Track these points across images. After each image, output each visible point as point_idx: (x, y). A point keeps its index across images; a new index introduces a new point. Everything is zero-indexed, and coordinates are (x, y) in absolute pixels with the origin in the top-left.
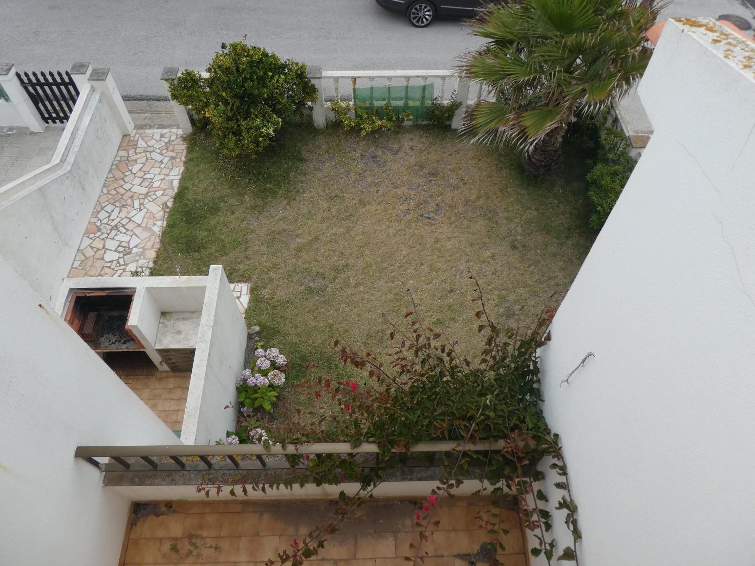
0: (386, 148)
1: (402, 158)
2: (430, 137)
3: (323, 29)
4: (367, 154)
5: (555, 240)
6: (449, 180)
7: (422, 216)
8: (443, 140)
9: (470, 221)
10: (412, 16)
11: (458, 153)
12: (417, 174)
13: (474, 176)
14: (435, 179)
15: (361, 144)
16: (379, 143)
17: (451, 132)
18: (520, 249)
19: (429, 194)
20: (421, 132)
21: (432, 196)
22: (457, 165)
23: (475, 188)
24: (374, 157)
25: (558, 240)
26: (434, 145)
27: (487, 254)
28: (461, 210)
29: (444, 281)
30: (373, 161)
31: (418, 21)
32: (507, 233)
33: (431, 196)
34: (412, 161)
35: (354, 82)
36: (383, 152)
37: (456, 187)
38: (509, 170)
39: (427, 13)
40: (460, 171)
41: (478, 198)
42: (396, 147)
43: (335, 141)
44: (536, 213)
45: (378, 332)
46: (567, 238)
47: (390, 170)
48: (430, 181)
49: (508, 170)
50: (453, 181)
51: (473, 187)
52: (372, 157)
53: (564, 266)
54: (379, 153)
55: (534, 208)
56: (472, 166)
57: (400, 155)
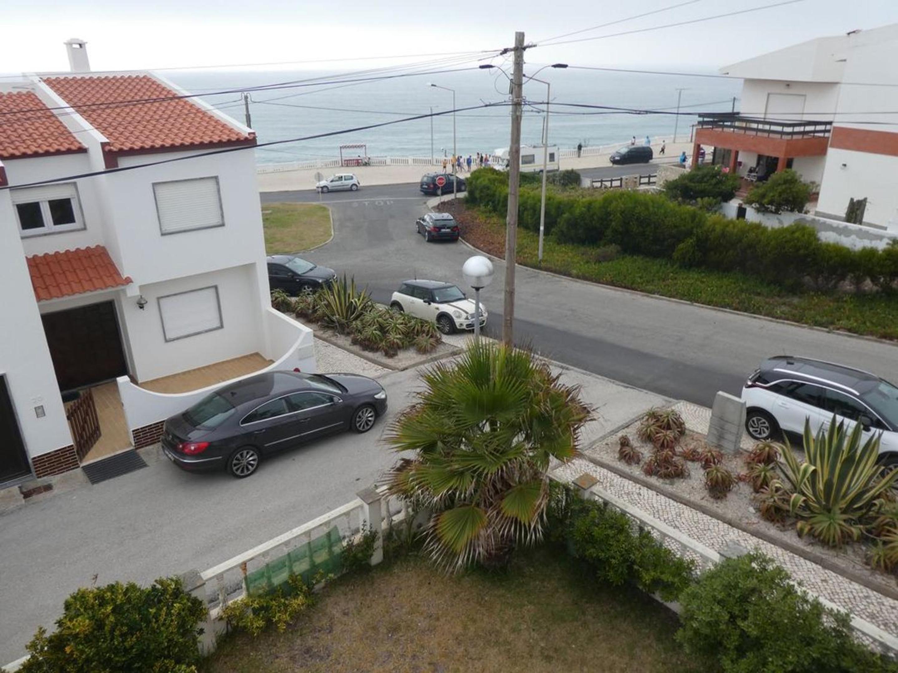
0: (314, 630)
1: (343, 632)
2: (356, 587)
3: (123, 528)
4: (297, 652)
5: (575, 623)
6: (417, 626)
8: (373, 583)
9: (480, 659)
10: (235, 468)
11: (401, 589)
12: (376, 640)
13: (439, 604)
14: (401, 634)
15: (279, 645)
16: (301, 629)
17: (374, 571)
18: (555, 655)
19: (410, 656)
20: (343, 588)
21: (414, 655)
22: (412, 603)
23: (452, 617)
24: (308, 651)
25: (577, 621)
26: (367, 595)
28: (460, 651)
30: (310, 656)
31: (242, 471)
32: (528, 647)
33: (414, 657)
34: (358, 628)
35: (245, 569)
36: (313, 638)
37: (432, 630)
38: (468, 576)
39: (251, 459)
40: (420, 608)
41: (465, 628)
42: (325, 622)
43: (240, 659)
44: (533, 607)
46: (584, 613)
47: (341, 655)
48: (398, 640)
49: (467, 578)
50: (423, 624)
51: (449, 618)
52: (305, 653)
53: (609, 646)
54: (310, 642)
55: (526, 603)
56: (428, 595)
57: (338, 629)
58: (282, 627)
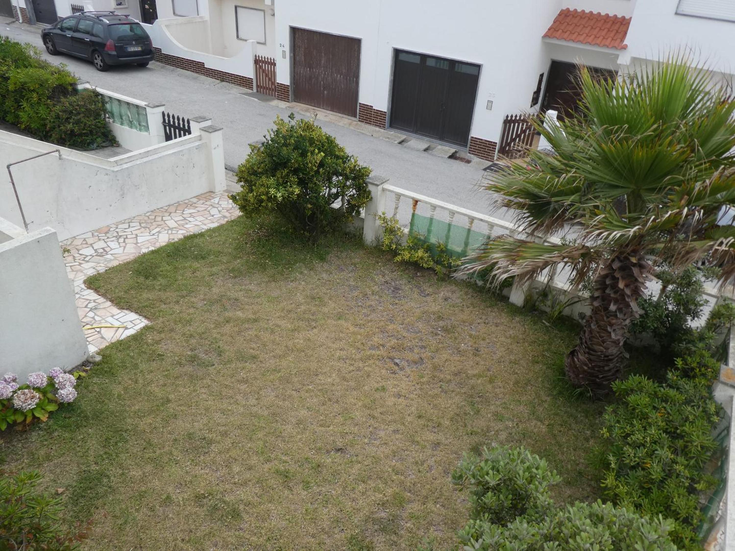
0: (418, 287)
1: (426, 302)
4: (393, 284)
6: (459, 343)
7: (392, 359)
8: (490, 307)
9: (445, 393)
11: (497, 326)
12: (429, 321)
13: (495, 353)
14: (443, 334)
16: (416, 281)
17: (506, 305)
19: (423, 344)
20: (471, 291)
21: (425, 347)
22: (484, 335)
24: (398, 289)
26: (475, 307)
27: (432, 437)
28: (446, 376)
29: (343, 435)
30: (393, 291)
32: (482, 430)
33: (423, 347)
34: (435, 308)
35: (415, 205)
36: (411, 289)
37: (461, 353)
40: (482, 342)
41: (479, 376)
42: (430, 291)
44: (544, 430)
45: (205, 438)
48: (436, 334)
49: (545, 368)
50: (464, 347)
52: (395, 288)
54: (407, 288)
55: (547, 423)
56: (502, 344)
57: (428, 299)
58: (399, 258)
